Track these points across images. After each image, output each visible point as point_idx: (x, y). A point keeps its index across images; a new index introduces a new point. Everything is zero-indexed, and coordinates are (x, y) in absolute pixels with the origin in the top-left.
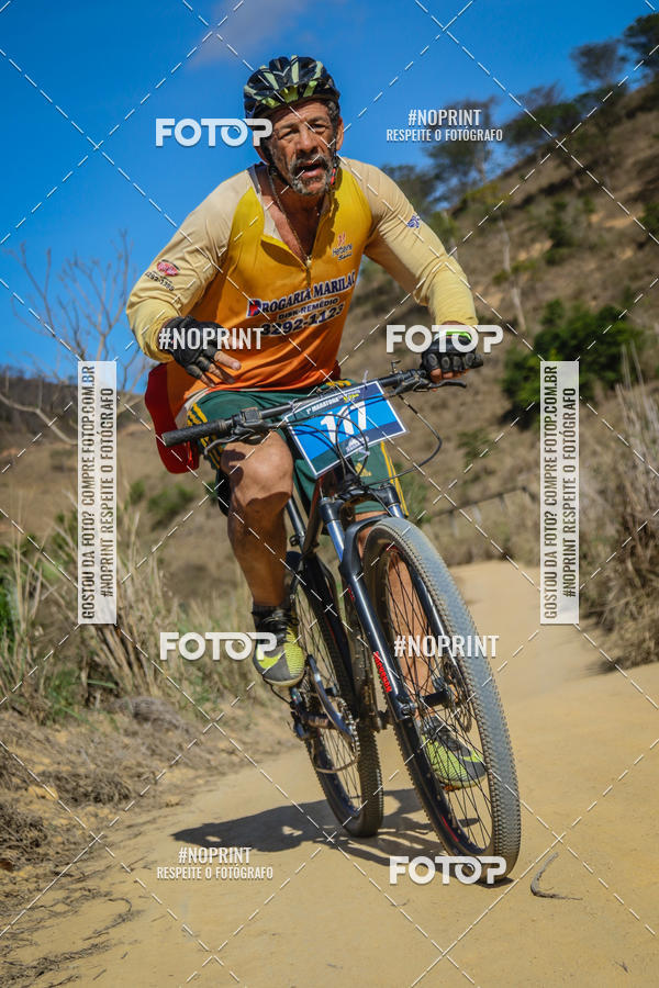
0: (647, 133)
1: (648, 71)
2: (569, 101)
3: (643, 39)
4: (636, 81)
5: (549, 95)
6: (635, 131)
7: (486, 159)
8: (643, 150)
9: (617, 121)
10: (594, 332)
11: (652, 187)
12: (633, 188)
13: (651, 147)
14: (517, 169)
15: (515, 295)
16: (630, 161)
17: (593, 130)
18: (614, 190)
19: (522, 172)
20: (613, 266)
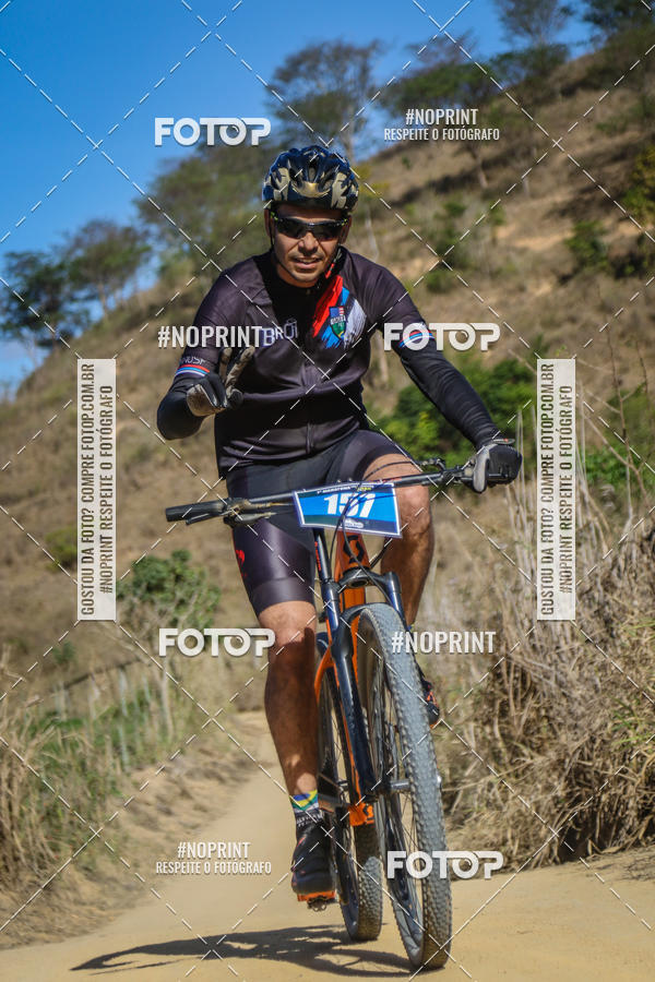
0: (589, 121)
1: (598, 31)
4: (580, 44)
5: (455, 49)
6: (572, 116)
7: (356, 130)
8: (580, 144)
9: (549, 99)
11: (587, 197)
12: (562, 197)
13: (591, 140)
16: (560, 158)
18: (534, 196)
19: (405, 154)
20: (521, 303)
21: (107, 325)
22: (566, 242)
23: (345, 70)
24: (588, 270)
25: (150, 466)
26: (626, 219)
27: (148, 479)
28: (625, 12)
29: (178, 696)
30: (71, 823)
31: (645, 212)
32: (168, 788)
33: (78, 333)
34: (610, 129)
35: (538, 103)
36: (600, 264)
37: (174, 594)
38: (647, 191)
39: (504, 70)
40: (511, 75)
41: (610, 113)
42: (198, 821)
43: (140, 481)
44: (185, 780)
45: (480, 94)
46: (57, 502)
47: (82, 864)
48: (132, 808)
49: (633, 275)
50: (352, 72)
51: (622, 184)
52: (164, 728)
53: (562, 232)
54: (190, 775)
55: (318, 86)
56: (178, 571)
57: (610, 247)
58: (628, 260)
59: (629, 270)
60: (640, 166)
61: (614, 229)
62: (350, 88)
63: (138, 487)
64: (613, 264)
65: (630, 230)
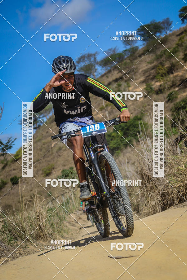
0: (145, 61)
1: (144, 42)
2: (120, 52)
3: (142, 33)
4: (141, 46)
6: (141, 61)
7: (95, 72)
8: (144, 67)
9: (136, 58)
10: (132, 124)
12: (142, 79)
13: (147, 66)
14: (105, 74)
15: (107, 113)
16: (141, 70)
17: (128, 61)
18: (136, 79)
19: (107, 75)
20: (137, 103)
21: (48, 122)
22: (145, 88)
23: (91, 59)
24: (150, 94)
25: (62, 151)
26: (157, 81)
27: (62, 154)
28: (150, 37)
29: (76, 198)
30: (57, 227)
31: (161, 79)
32: (77, 218)
33: (42, 125)
34: (150, 63)
35: (134, 59)
36: (153, 92)
37: (71, 177)
38: (160, 75)
39: (125, 54)
40: (127, 54)
41: (150, 59)
42: (84, 223)
43: (60, 154)
44: (80, 215)
45: (121, 59)
46: (43, 162)
47: (60, 235)
48: (69, 223)
49: (160, 93)
50: (92, 59)
51: (155, 74)
52: (73, 205)
53: (143, 86)
54: (81, 214)
55: (86, 63)
56: (72, 171)
57: (154, 88)
58: (159, 90)
59: (159, 92)
60: (158, 70)
61: (154, 84)
62: (92, 63)
63: (60, 156)
64: (156, 92)
65: (158, 84)
